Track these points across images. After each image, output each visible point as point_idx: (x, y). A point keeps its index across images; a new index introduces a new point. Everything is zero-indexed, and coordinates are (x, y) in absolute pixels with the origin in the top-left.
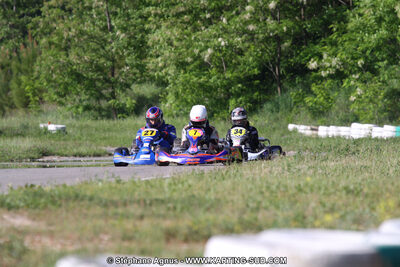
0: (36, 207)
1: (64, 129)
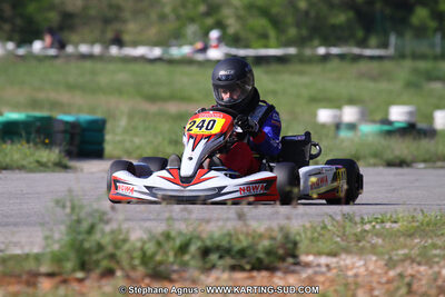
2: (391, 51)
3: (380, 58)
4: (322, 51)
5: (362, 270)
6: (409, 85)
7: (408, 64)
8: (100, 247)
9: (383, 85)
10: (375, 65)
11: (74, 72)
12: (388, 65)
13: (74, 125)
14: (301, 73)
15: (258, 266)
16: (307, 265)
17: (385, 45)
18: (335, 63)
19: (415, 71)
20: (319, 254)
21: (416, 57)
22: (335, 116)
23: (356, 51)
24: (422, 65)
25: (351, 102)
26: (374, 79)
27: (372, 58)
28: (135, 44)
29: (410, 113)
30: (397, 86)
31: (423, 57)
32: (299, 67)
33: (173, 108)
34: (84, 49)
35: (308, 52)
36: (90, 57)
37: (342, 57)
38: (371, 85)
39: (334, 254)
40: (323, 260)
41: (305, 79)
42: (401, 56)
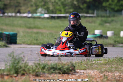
2: (95, 15)
3: (92, 17)
5: (93, 74)
6: (100, 24)
7: (100, 19)
8: (21, 67)
9: (93, 24)
10: (90, 19)
11: (7, 21)
12: (94, 19)
13: (8, 35)
15: (64, 73)
16: (78, 72)
17: (93, 13)
19: (102, 21)
20: (81, 69)
21: (102, 17)
24: (104, 19)
27: (90, 17)
28: (24, 13)
29: (101, 32)
30: (97, 24)
31: (104, 17)
33: (35, 30)
34: (10, 14)
36: (12, 16)
38: (90, 24)
39: (85, 70)
40: (82, 71)
42: (98, 16)
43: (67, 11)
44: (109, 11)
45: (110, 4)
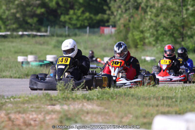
0: (103, 99)
1: (154, 60)
2: (48, 33)
3: (44, 36)
4: (20, 33)
6: (55, 47)
7: (55, 38)
9: (45, 47)
10: (42, 39)
12: (47, 39)
14: (12, 42)
17: (46, 31)
18: (26, 38)
19: (58, 41)
21: (58, 36)
22: (25, 59)
23: (34, 33)
24: (60, 39)
25: (31, 53)
26: (41, 44)
27: (41, 36)
29: (54, 58)
30: (50, 47)
31: (61, 36)
32: (11, 39)
35: (15, 33)
37: (29, 36)
38: (40, 47)
41: (14, 44)
42: (53, 35)
43: (8, 27)
44: (69, 28)
45: (70, 19)
